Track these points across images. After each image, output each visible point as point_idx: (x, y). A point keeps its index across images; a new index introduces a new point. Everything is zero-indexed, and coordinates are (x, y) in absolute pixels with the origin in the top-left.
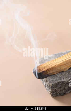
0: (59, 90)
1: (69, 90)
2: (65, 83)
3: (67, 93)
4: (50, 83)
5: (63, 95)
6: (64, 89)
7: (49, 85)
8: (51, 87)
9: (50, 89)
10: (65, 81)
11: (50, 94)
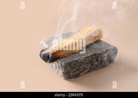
0: (72, 71)
1: (83, 71)
2: (79, 62)
3: (81, 74)
4: (62, 63)
5: (77, 77)
6: (78, 70)
7: (61, 65)
8: (64, 67)
9: (62, 69)
10: (79, 60)
11: (63, 75)
